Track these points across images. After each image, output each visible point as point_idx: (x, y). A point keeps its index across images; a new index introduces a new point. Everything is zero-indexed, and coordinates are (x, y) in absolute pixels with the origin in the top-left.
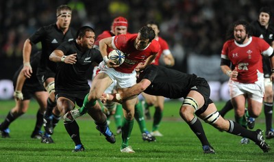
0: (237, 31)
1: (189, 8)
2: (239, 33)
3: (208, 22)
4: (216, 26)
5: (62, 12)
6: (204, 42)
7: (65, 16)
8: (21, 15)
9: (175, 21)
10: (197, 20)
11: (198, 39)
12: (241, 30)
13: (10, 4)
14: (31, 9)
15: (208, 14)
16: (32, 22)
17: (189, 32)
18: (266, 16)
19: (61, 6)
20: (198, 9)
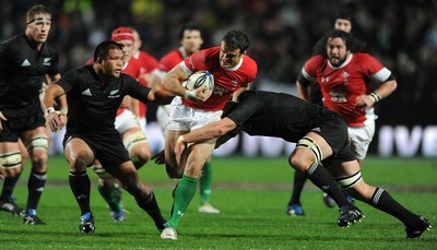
0: (332, 47)
1: (260, 7)
2: (335, 50)
3: (289, 31)
5: (37, 17)
6: (285, 61)
7: (42, 24)
10: (272, 27)
11: (275, 57)
12: (339, 47)
15: (290, 17)
18: (346, 25)
19: (35, 7)
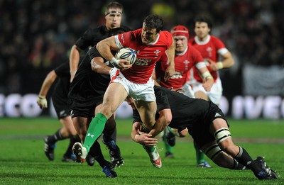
1: (245, 11)
3: (266, 27)
4: (275, 32)
5: (110, 10)
6: (263, 50)
8: (49, 19)
9: (229, 26)
10: (253, 25)
11: (256, 47)
13: (37, 7)
14: (61, 12)
15: (266, 18)
16: (63, 27)
17: (244, 39)
19: (110, 3)
20: (254, 13)
